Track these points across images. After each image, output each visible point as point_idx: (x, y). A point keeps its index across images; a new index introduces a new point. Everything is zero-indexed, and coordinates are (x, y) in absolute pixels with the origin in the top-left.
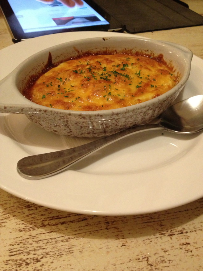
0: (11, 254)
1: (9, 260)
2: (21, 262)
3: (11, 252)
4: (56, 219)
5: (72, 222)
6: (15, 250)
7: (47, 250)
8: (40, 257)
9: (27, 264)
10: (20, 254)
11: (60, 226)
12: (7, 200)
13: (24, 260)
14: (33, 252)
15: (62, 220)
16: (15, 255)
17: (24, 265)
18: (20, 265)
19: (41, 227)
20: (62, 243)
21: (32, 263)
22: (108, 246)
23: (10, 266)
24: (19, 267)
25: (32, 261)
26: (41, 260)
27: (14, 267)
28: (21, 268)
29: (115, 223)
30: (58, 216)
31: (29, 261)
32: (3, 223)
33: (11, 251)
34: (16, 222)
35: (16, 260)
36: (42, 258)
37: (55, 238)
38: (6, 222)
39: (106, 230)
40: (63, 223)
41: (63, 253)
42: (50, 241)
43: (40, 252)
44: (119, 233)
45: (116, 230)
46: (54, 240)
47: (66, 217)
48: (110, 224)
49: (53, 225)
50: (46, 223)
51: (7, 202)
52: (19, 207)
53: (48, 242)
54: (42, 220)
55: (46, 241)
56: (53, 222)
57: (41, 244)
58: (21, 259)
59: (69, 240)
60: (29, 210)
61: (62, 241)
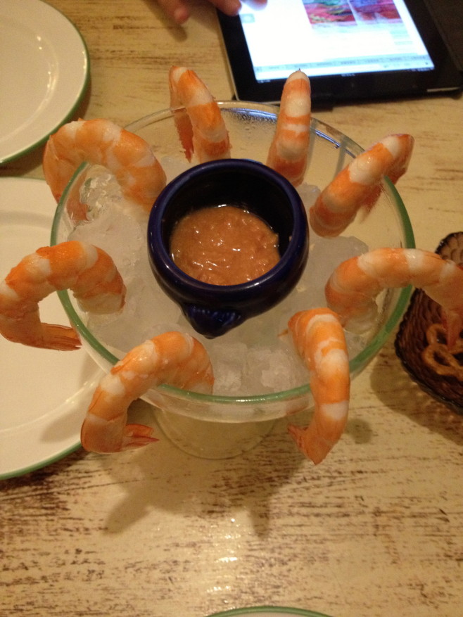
0: (250, 548)
1: (249, 556)
2: (263, 561)
3: (250, 545)
4: (308, 507)
5: (329, 515)
6: (255, 543)
7: (298, 550)
8: (286, 559)
9: (271, 565)
10: (261, 549)
11: (313, 518)
12: (242, 464)
13: (267, 560)
14: (277, 551)
15: (316, 511)
16: (255, 550)
19: (288, 515)
20: (315, 545)
21: (277, 566)
22: (374, 559)
25: (277, 562)
26: (288, 563)
29: (387, 528)
30: (310, 503)
31: (273, 561)
32: (238, 499)
33: (250, 543)
34: (256, 502)
35: (258, 558)
36: (290, 560)
37: (306, 536)
38: (241, 499)
39: (374, 537)
40: (317, 515)
41: (316, 558)
42: (300, 538)
43: (287, 551)
44: (391, 544)
45: (388, 540)
46: (304, 538)
47: (321, 507)
48: (381, 528)
49: (304, 516)
50: (295, 510)
51: (240, 466)
52: (259, 479)
53: (296, 540)
54: (290, 504)
55: (294, 538)
56: (304, 511)
57: (288, 540)
58: (264, 558)
59: (324, 541)
60: (271, 486)
61: (315, 542)
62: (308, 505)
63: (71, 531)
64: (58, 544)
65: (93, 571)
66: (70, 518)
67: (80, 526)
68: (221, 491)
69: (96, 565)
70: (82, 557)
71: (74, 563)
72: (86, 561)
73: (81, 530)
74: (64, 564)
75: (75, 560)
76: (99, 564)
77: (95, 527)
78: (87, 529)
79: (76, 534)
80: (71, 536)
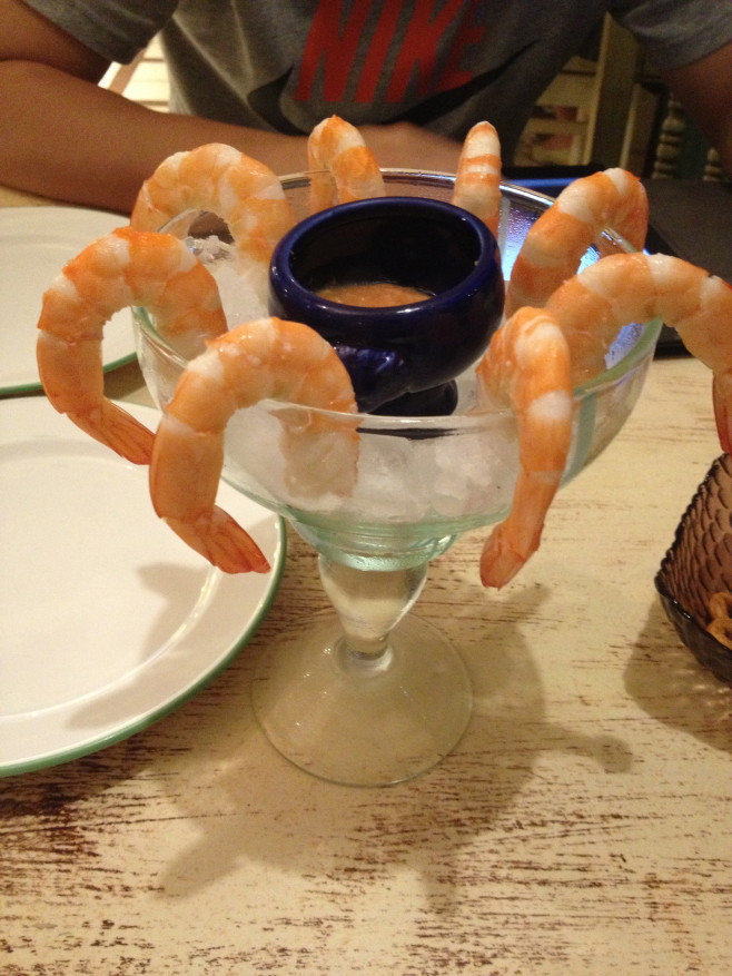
0: (422, 932)
1: (419, 946)
2: (445, 956)
3: (422, 928)
4: (526, 868)
5: (565, 884)
6: (430, 924)
7: (509, 941)
8: (488, 954)
9: (461, 964)
10: (442, 935)
11: (535, 887)
12: (406, 797)
13: (453, 954)
14: (473, 939)
15: (541, 875)
16: (431, 936)
17: (452, 963)
18: (445, 963)
19: (490, 880)
20: (540, 932)
21: (471, 965)
22: (653, 961)
23: (422, 960)
24: (442, 966)
25: (472, 960)
26: (492, 960)
27: (431, 963)
28: (445, 969)
29: (672, 908)
30: (530, 863)
31: (463, 957)
32: (400, 852)
33: (422, 925)
34: (432, 858)
35: (435, 950)
36: (495, 956)
37: (524, 916)
38: (407, 852)
39: (650, 923)
40: (544, 883)
41: (544, 954)
42: (512, 919)
43: (488, 941)
44: (682, 935)
45: (674, 928)
46: (521, 920)
47: (550, 869)
48: (661, 909)
49: (520, 883)
50: (502, 873)
51: (404, 799)
52: (435, 820)
53: (507, 922)
54: (492, 864)
55: (502, 919)
56: (519, 874)
57: (491, 923)
58: (445, 950)
59: (557, 927)
60: (459, 832)
61: (542, 926)
62: (524, 865)
63: (99, 890)
64: (73, 910)
65: (131, 960)
66: (100, 870)
67: (115, 882)
68: (371, 837)
69: (138, 949)
70: (111, 935)
71: (97, 943)
72: (119, 942)
73: (117, 889)
74: (78, 945)
75: (100, 938)
76: (142, 947)
77: (140, 885)
78: (127, 889)
79: (107, 896)
80: (97, 897)
